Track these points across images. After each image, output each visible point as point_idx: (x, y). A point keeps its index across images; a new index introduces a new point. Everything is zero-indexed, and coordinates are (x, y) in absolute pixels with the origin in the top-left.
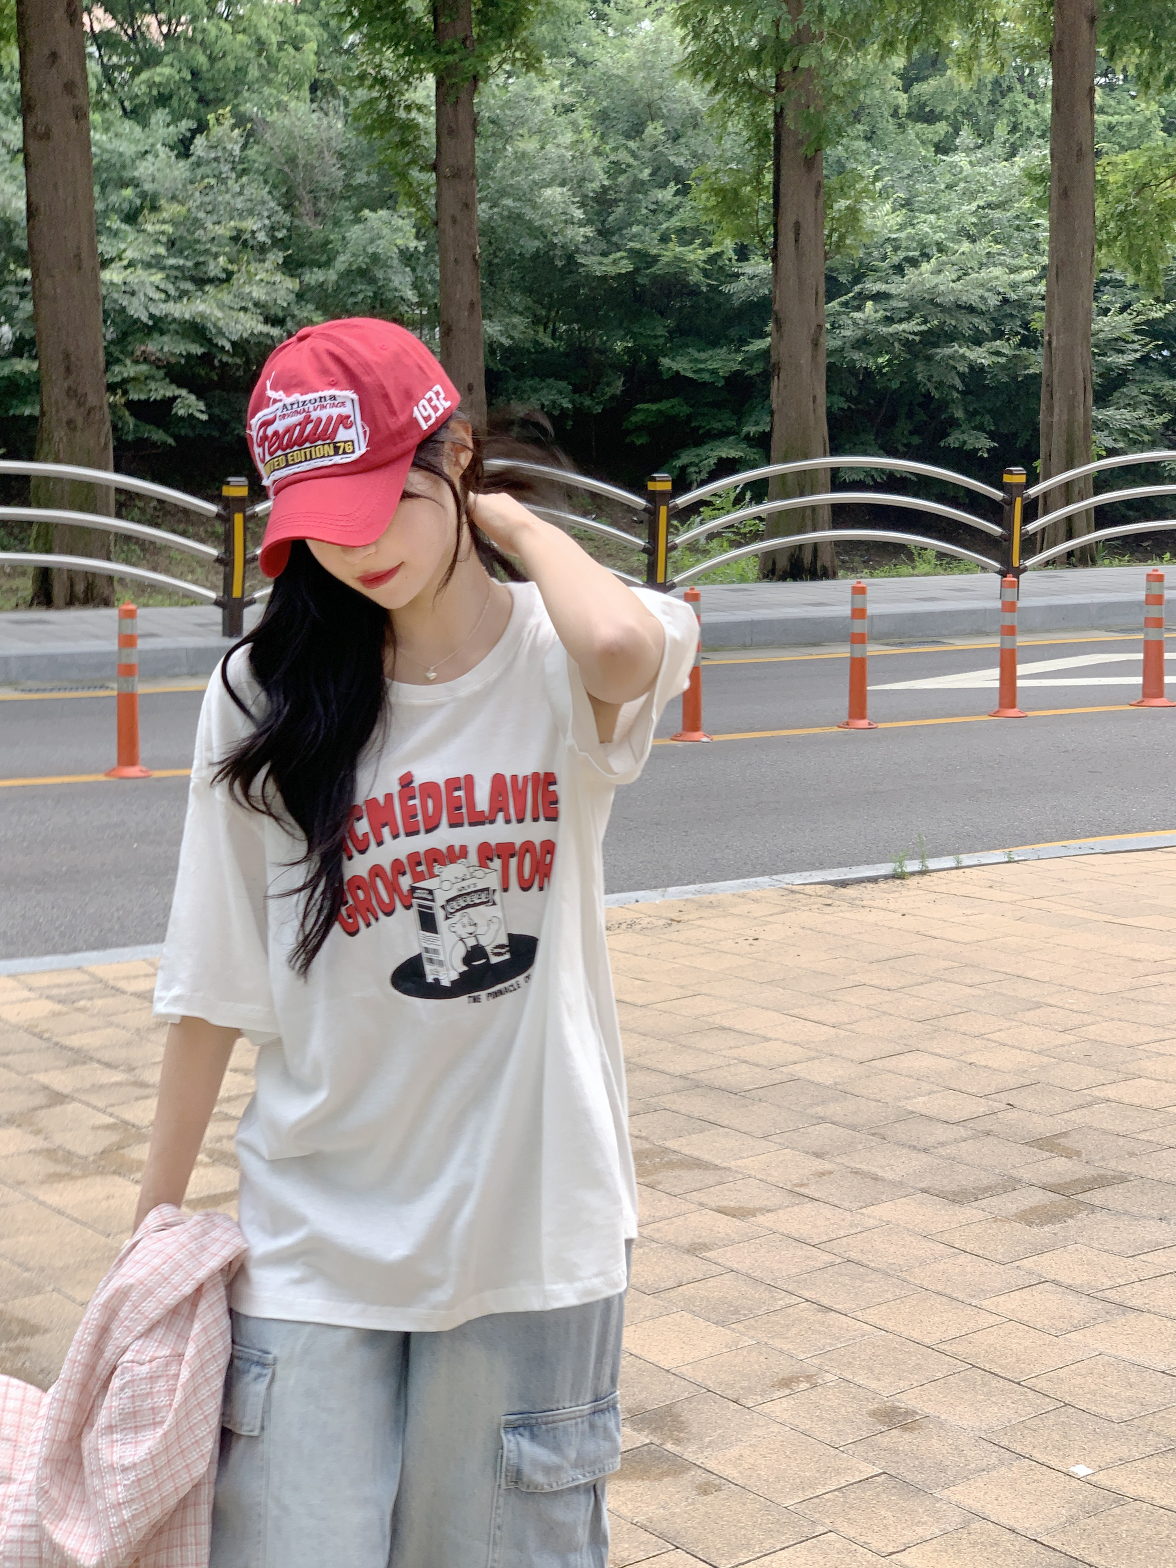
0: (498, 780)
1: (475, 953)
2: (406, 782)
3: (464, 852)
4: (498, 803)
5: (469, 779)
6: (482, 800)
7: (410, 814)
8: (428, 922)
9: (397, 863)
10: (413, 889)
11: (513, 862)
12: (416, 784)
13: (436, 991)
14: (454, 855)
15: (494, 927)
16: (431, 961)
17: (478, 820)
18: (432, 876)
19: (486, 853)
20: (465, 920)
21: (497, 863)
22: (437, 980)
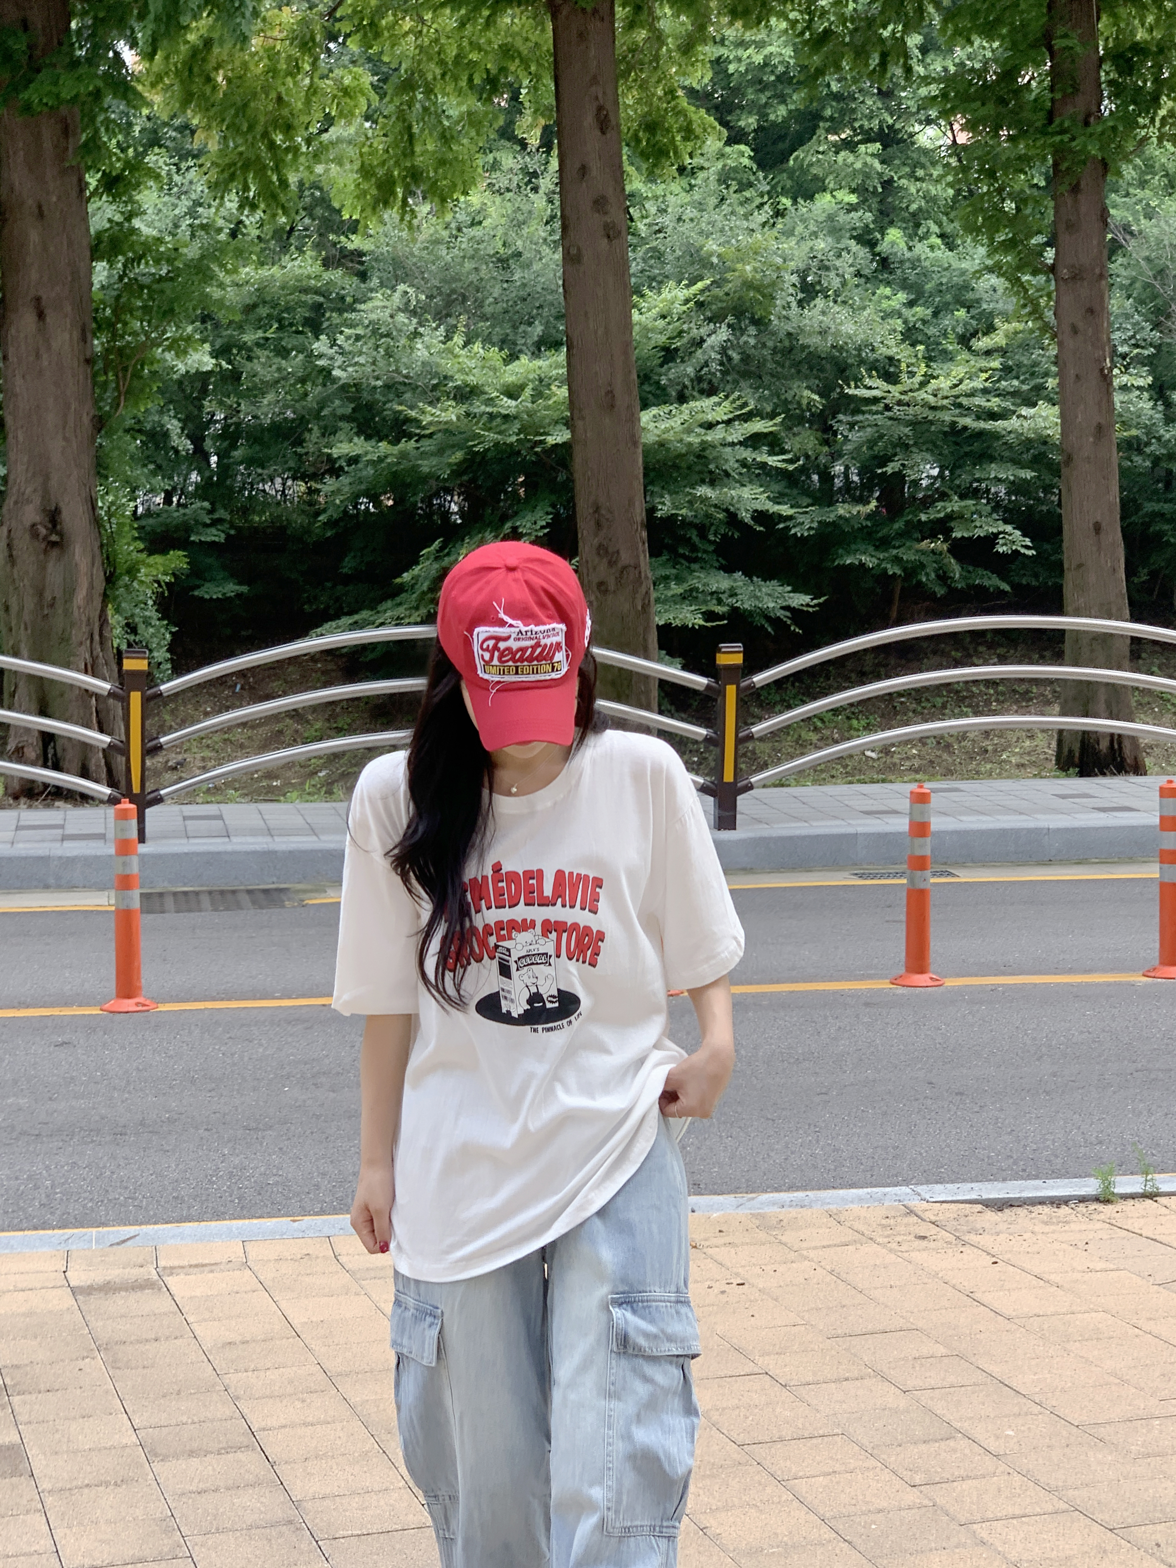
0: (560, 874)
1: (536, 998)
2: (498, 869)
3: (533, 924)
4: (559, 891)
5: (540, 872)
6: (548, 888)
7: (499, 893)
8: (505, 971)
9: (488, 927)
10: (497, 947)
11: (565, 935)
12: (503, 871)
13: (507, 1019)
14: (526, 925)
15: (549, 982)
16: (506, 998)
17: (545, 903)
18: (510, 938)
19: (548, 927)
20: (530, 973)
21: (554, 935)
22: (509, 1012)
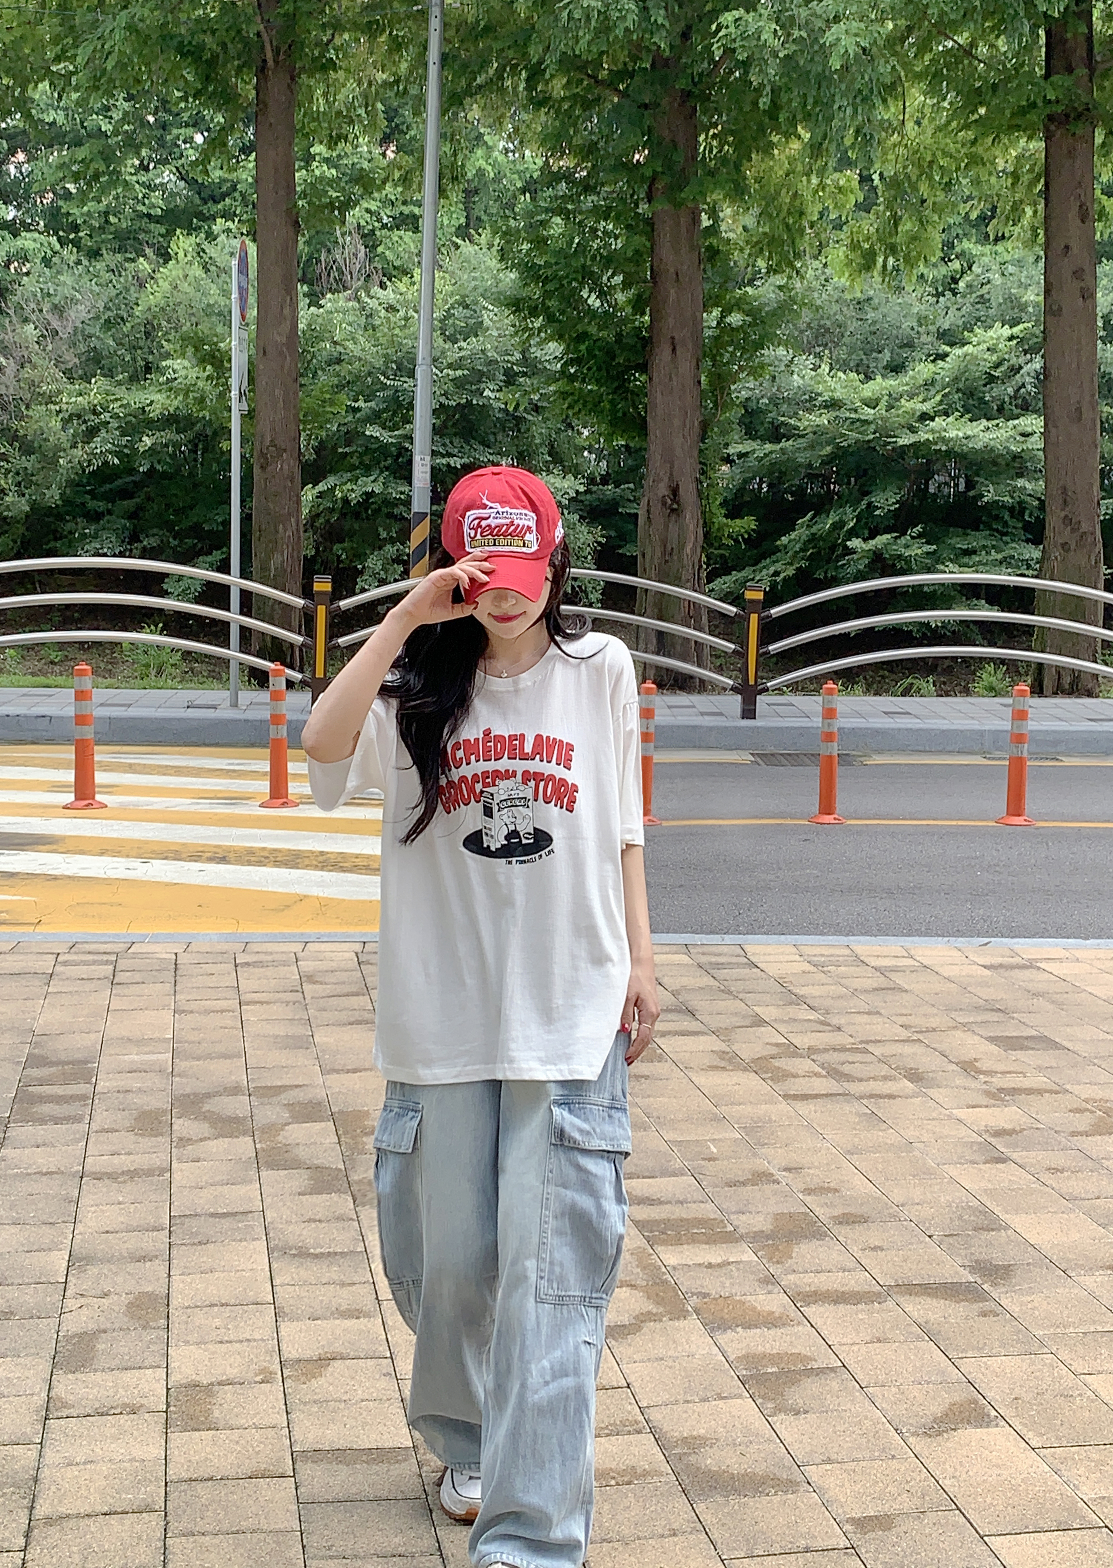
0: (539, 737)
1: (514, 834)
2: (487, 733)
3: (514, 774)
4: (538, 750)
5: (523, 736)
6: (528, 748)
7: (487, 750)
8: (488, 812)
9: (475, 775)
10: (482, 792)
11: (542, 784)
12: (492, 735)
13: (487, 852)
14: (509, 775)
15: (526, 821)
16: (487, 834)
17: (525, 757)
18: (494, 785)
19: (527, 776)
20: (510, 814)
21: (532, 783)
22: (488, 847)
